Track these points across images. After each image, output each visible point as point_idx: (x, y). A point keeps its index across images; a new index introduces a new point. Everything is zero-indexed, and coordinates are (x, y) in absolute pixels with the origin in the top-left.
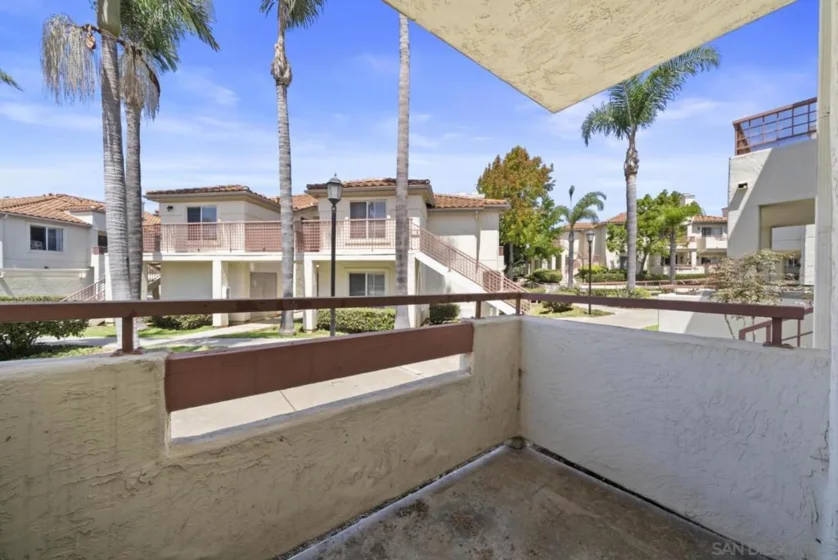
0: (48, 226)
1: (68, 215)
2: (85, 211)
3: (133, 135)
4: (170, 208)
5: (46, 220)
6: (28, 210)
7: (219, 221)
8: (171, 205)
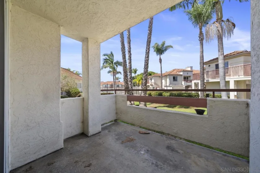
0: (175, 76)
1: (178, 73)
2: (181, 72)
3: (202, 48)
4: (209, 66)
5: (175, 75)
6: (172, 73)
7: (229, 66)
8: (209, 65)
